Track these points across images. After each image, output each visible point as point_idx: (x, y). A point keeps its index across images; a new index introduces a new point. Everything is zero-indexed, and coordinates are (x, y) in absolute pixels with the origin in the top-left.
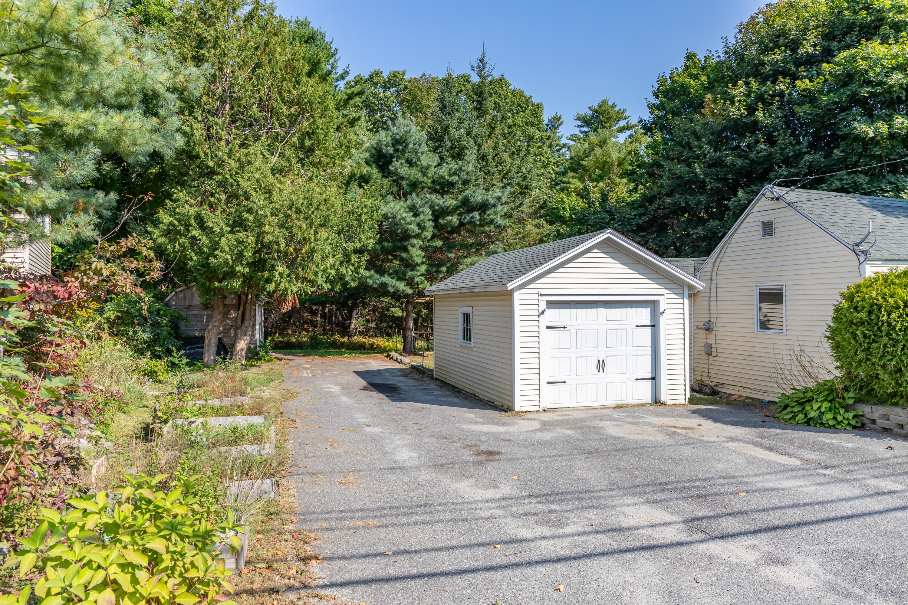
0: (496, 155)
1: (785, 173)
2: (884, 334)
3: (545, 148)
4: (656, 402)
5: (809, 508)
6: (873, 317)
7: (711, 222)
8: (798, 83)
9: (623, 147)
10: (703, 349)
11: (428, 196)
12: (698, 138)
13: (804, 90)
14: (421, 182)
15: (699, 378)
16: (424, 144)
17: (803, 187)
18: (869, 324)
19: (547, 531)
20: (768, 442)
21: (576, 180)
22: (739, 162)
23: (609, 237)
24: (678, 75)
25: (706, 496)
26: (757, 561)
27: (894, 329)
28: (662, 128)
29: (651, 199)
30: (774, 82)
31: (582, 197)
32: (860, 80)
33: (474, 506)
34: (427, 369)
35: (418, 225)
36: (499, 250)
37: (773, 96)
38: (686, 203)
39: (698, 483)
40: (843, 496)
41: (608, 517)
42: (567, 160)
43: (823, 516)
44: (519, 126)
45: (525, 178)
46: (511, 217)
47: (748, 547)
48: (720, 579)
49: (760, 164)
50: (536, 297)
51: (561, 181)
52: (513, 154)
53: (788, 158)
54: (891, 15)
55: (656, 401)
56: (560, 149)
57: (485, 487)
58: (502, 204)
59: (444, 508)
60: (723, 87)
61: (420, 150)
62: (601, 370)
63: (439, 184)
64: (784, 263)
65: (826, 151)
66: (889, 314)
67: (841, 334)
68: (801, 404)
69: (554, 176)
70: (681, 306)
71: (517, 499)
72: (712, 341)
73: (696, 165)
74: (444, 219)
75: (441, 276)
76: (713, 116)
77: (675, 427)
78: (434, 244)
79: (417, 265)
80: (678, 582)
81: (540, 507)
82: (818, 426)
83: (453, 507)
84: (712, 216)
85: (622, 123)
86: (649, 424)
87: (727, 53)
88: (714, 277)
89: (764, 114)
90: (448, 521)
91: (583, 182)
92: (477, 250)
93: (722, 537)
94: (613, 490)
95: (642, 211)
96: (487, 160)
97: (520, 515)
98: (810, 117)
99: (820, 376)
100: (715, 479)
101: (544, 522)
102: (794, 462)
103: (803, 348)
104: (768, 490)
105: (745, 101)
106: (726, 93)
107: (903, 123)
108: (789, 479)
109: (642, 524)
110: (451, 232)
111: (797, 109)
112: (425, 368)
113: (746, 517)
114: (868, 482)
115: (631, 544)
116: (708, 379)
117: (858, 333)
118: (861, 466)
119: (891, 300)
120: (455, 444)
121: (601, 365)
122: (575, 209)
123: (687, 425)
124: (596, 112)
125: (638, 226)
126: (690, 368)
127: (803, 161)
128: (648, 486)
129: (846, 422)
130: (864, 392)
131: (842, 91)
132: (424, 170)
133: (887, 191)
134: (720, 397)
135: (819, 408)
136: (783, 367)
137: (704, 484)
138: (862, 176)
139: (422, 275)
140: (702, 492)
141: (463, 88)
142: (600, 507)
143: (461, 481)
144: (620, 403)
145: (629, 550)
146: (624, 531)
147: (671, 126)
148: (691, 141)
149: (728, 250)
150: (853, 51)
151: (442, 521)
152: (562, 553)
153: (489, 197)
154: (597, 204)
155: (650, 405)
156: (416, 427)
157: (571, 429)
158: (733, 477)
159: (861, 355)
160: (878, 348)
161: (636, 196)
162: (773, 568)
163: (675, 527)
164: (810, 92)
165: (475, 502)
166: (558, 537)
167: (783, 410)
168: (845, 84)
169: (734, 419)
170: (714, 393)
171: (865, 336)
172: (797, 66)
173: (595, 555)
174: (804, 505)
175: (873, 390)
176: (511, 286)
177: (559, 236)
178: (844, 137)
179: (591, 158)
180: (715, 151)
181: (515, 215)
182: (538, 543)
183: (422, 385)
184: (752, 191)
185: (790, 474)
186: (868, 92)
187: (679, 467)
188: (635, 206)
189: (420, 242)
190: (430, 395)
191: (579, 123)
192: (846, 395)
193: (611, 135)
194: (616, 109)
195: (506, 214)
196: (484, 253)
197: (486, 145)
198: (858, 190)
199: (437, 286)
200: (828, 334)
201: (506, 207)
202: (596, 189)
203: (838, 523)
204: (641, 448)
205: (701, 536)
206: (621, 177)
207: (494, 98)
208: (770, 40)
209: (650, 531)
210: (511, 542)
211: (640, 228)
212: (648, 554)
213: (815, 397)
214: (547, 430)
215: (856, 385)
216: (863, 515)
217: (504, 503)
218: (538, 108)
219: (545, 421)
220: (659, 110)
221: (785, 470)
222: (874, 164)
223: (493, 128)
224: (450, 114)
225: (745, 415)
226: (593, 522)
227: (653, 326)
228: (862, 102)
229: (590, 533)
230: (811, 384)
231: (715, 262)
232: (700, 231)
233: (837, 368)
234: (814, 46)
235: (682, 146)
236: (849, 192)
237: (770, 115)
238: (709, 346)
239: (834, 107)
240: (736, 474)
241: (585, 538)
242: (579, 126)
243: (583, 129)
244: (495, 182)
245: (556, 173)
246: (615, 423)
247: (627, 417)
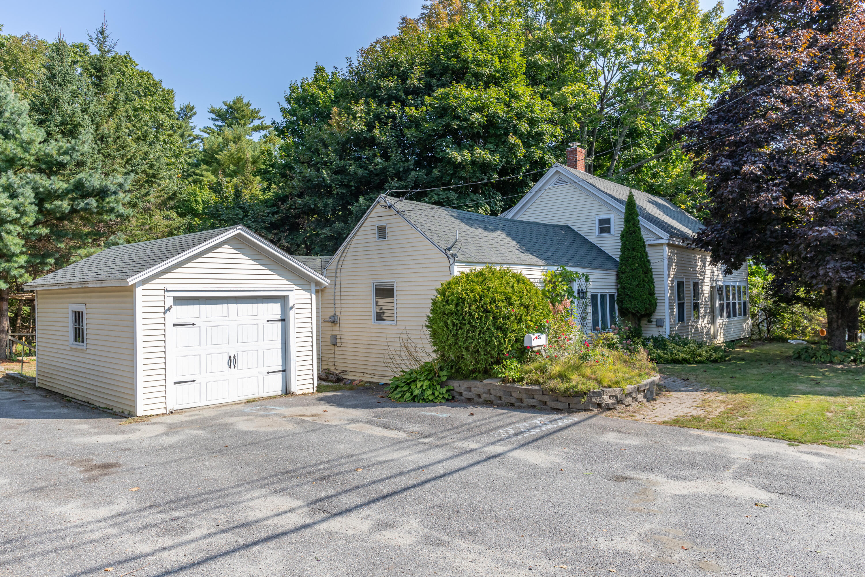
0: (118, 138)
1: (396, 185)
2: (466, 322)
3: (176, 137)
4: (286, 394)
5: (412, 474)
6: (459, 308)
7: (337, 225)
8: (407, 109)
9: (258, 146)
10: (329, 340)
11: (29, 175)
12: (326, 146)
13: (411, 116)
14: (21, 159)
15: (326, 367)
16: (25, 115)
17: (410, 199)
18: (456, 314)
19: (168, 541)
20: (382, 420)
21: (209, 174)
22: (360, 172)
23: (239, 233)
24: (308, 85)
25: (328, 477)
26: (370, 529)
27: (473, 318)
28: (294, 133)
29: (284, 199)
30: (388, 105)
31: (215, 192)
32: (451, 114)
33: (82, 529)
34: (28, 378)
35: (16, 208)
36: (121, 241)
37: (388, 117)
38: (315, 205)
39: (322, 466)
40: (438, 459)
41: (235, 513)
42: (200, 152)
43: (423, 479)
44: (147, 110)
45: (152, 166)
46: (134, 206)
47: (363, 518)
48: (339, 553)
49: (377, 175)
50: (162, 292)
51: (194, 172)
52: (138, 138)
53: (399, 172)
54: (472, 66)
55: (287, 392)
56: (193, 140)
57: (97, 505)
58: (125, 191)
59: (43, 538)
60: (347, 103)
61: (20, 121)
62: (232, 366)
63: (45, 163)
64: (395, 263)
65: (427, 170)
66: (470, 306)
67: (436, 323)
68: (408, 384)
69: (186, 166)
70: (309, 301)
71: (135, 512)
72: (337, 333)
73: (324, 171)
74: (51, 203)
75: (46, 268)
76: (339, 128)
77: (303, 415)
78: (37, 231)
79: (14, 255)
80: (301, 565)
81: (163, 516)
82: (421, 401)
83: (54, 535)
84: (338, 219)
85: (257, 123)
86: (279, 415)
87: (350, 72)
88: (338, 275)
89: (380, 132)
90: (48, 553)
91: (217, 176)
92: (94, 240)
93: (341, 513)
94: (240, 485)
95: (275, 209)
96: (107, 142)
97: (138, 530)
98: (415, 140)
99: (422, 360)
100: (337, 460)
101: (167, 532)
102: (402, 435)
103: (409, 336)
104: (381, 463)
105: (365, 118)
106: (349, 108)
107: (480, 154)
108: (398, 450)
109: (269, 514)
110: (61, 219)
111: (406, 131)
112: (25, 377)
113: (362, 490)
114: (456, 444)
115: (257, 536)
116: (333, 367)
117: (449, 322)
118: (451, 432)
119: (471, 295)
120: (61, 462)
121: (232, 361)
122: (208, 203)
123: (314, 412)
124: (231, 107)
125: (271, 223)
126: (318, 359)
127: (410, 176)
128: (276, 476)
129: (441, 396)
130: (453, 371)
131: (439, 121)
132: (26, 146)
133: (470, 207)
134: (344, 384)
135: (422, 386)
136: (394, 353)
137: (327, 466)
138: (453, 193)
139: (21, 267)
140: (326, 473)
141: (79, 59)
142: (227, 505)
143: (67, 502)
144: (251, 397)
145: (254, 543)
146: (250, 525)
147: (302, 131)
148: (319, 147)
149: (350, 250)
150: (448, 89)
151: (39, 554)
152: (184, 561)
153: (109, 183)
154: (230, 200)
155: (281, 396)
156: (9, 448)
157: (200, 429)
158: (352, 456)
159: (451, 340)
160: (463, 334)
161: (269, 195)
162: (383, 533)
163: (300, 511)
164: (415, 118)
165: (83, 525)
166: (181, 545)
167: (394, 390)
168: (442, 116)
169: (355, 402)
170: (339, 380)
171: (454, 325)
172: (407, 94)
173: (220, 555)
174: (409, 472)
175: (460, 368)
176: (131, 281)
177: (190, 229)
178: (441, 160)
179: (226, 152)
180: (340, 159)
181: (140, 204)
182: (158, 556)
183: (20, 397)
184: (371, 199)
185: (398, 446)
186: (457, 125)
187: (305, 454)
188: (269, 204)
189: (19, 229)
190: (30, 408)
191: (214, 116)
192: (441, 374)
193: (245, 133)
194: (251, 108)
195: (129, 203)
196: (102, 244)
197: (105, 126)
198: (450, 205)
199: (42, 280)
200: (427, 323)
201: (129, 195)
202: (230, 184)
203: (433, 483)
204: (270, 440)
205: (323, 516)
206: (255, 175)
207: (117, 76)
208: (386, 68)
209: (276, 520)
210: (126, 561)
211: (273, 226)
212: (273, 543)
213: (418, 377)
214: (174, 433)
215: (448, 365)
216: (452, 472)
217: (121, 519)
218: (168, 94)
219: (171, 424)
220: (291, 115)
221: (395, 443)
222: (462, 184)
223: (115, 108)
224: (60, 85)
225: (364, 398)
226: (219, 522)
227: (283, 320)
228: (454, 133)
229: (215, 534)
230: (416, 366)
231: (339, 261)
232: (327, 231)
233: (434, 351)
234: (419, 80)
235: (312, 152)
236: (444, 206)
237: (385, 134)
238: (334, 337)
239: (433, 134)
240: (355, 453)
241: (210, 540)
242: (212, 119)
243: (217, 123)
244: (116, 167)
245: (189, 164)
246: (246, 418)
247: (258, 410)
